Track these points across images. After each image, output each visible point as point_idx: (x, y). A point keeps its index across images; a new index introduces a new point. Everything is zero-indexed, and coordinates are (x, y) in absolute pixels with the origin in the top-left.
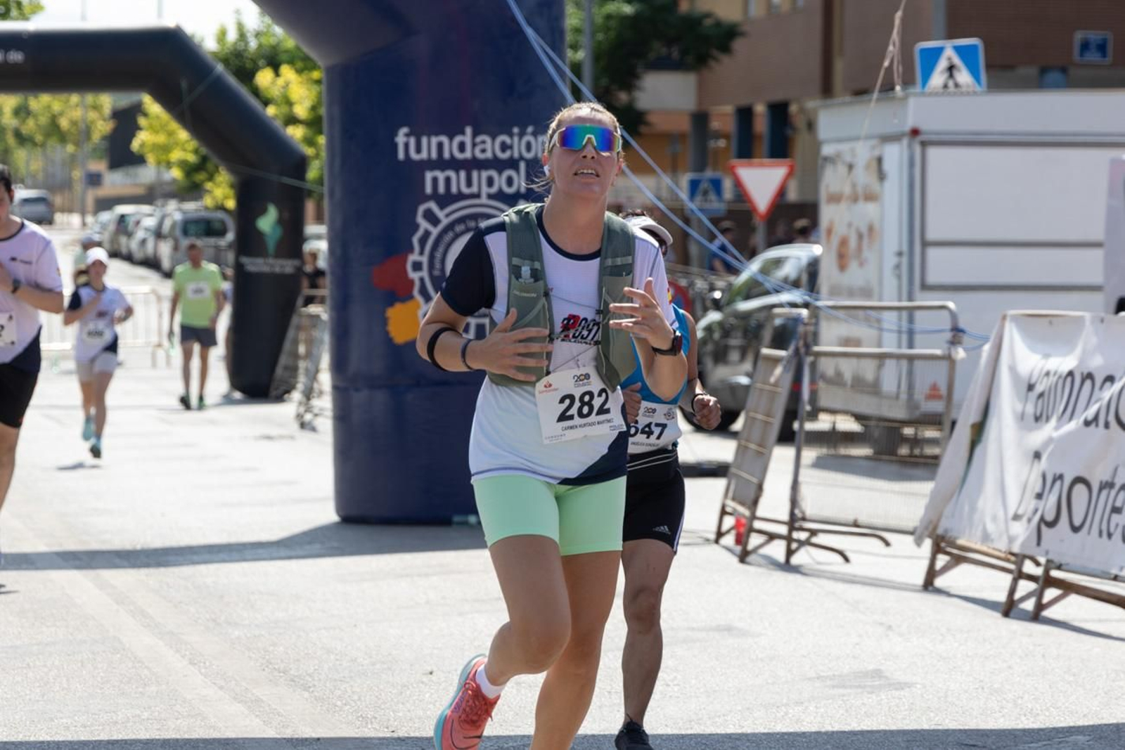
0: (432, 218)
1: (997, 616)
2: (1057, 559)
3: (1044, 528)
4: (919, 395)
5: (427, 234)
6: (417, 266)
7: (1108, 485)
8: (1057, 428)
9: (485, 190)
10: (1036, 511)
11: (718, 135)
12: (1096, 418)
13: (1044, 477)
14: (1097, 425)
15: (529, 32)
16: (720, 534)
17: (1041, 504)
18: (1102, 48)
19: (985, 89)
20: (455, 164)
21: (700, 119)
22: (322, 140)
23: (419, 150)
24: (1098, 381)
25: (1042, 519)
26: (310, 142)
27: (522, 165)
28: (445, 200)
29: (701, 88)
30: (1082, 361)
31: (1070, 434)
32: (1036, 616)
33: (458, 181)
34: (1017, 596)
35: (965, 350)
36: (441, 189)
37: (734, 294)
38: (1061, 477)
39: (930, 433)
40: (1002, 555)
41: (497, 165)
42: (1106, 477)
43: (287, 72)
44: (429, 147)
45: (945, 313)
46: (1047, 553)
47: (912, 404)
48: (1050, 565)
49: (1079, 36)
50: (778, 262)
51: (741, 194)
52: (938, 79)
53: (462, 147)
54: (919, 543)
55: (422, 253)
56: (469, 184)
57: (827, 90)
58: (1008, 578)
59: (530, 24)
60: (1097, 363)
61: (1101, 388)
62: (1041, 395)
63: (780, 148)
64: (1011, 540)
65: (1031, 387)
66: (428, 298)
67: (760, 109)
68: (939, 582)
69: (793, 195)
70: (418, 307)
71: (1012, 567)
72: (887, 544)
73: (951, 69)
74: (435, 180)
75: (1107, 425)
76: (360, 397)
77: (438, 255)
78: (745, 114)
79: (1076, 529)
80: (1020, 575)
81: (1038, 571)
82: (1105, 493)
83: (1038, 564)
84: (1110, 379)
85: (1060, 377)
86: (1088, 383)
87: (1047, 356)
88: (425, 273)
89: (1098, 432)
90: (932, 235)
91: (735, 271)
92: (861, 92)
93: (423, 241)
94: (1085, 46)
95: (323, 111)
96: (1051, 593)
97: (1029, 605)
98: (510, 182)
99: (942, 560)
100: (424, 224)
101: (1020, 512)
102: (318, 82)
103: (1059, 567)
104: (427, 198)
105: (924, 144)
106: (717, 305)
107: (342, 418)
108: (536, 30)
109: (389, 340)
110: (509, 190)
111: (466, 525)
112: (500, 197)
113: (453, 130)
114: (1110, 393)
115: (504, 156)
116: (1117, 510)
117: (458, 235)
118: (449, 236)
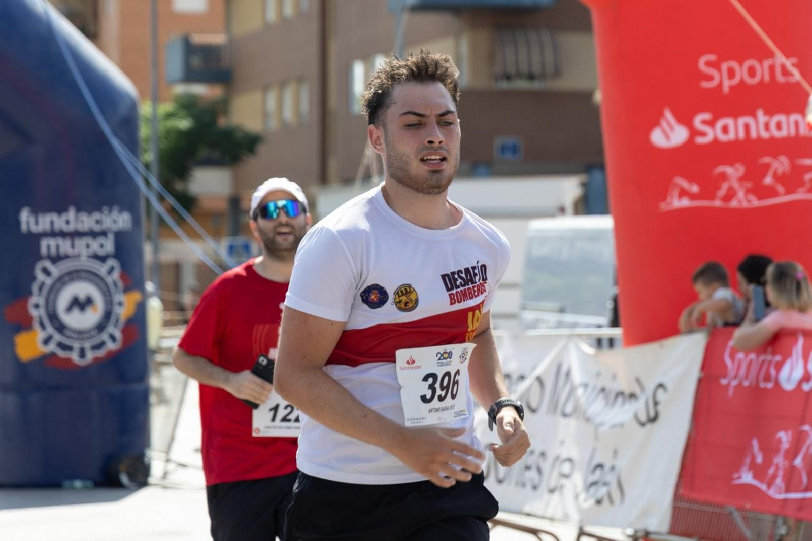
0: (46, 272)
5: (43, 283)
6: (37, 306)
15: (116, 143)
18: (514, 150)
20: (63, 234)
21: (235, 202)
23: (37, 223)
24: (515, 376)
27: (111, 237)
28: (56, 259)
29: (236, 181)
33: (65, 246)
41: (93, 234)
44: (45, 222)
49: (499, 141)
55: (40, 296)
56: (73, 247)
57: (324, 179)
59: (116, 134)
60: (513, 367)
66: (44, 328)
74: (49, 247)
77: (52, 297)
84: (522, 378)
88: (42, 311)
92: (347, 181)
93: (40, 289)
94: (503, 149)
98: (102, 246)
104: (40, 258)
109: (16, 358)
110: (101, 252)
111: (73, 488)
112: (96, 257)
113: (60, 209)
114: (522, 387)
115: (97, 228)
116: (528, 468)
117: (64, 284)
118: (59, 285)
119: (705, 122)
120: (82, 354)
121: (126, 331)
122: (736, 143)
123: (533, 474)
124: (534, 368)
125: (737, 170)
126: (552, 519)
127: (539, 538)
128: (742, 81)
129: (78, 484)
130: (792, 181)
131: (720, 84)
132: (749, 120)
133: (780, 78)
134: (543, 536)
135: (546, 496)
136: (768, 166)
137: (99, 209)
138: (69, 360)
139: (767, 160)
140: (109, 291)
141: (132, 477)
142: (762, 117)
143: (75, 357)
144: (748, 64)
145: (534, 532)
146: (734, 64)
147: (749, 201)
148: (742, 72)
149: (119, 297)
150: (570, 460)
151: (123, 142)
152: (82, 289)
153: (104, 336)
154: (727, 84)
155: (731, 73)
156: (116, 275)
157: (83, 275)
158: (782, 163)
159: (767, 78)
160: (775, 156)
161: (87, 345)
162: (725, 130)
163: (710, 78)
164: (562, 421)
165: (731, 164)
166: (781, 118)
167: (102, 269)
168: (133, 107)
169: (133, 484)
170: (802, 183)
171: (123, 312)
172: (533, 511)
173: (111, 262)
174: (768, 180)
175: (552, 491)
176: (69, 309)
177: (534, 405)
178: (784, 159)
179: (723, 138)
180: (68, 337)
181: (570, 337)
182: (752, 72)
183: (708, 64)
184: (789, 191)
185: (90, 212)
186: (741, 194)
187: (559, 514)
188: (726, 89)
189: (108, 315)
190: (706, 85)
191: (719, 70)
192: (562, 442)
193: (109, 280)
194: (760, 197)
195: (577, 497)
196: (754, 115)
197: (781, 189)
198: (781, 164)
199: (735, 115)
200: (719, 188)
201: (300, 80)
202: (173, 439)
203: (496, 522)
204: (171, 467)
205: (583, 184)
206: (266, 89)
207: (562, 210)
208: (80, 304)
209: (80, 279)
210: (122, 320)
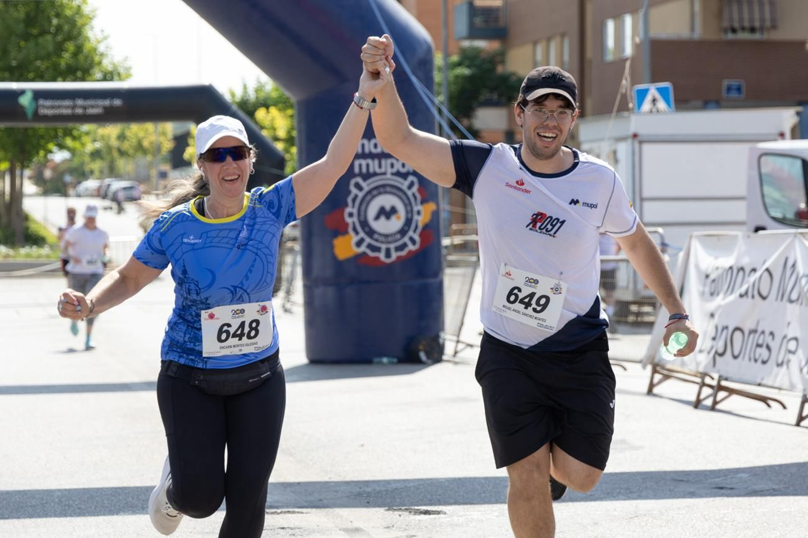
0: (359, 187)
1: (690, 409)
2: (725, 375)
3: (718, 358)
4: (640, 286)
5: (356, 196)
6: (351, 215)
7: (754, 331)
8: (724, 299)
9: (389, 170)
10: (712, 348)
12: (746, 293)
13: (717, 328)
14: (747, 297)
15: (414, 79)
17: (715, 343)
18: (739, 89)
19: (674, 110)
20: (371, 156)
21: (509, 134)
22: (294, 150)
24: (747, 270)
25: (716, 352)
26: (287, 151)
28: (367, 176)
30: (737, 260)
31: (731, 303)
32: (713, 408)
33: (374, 165)
34: (702, 396)
35: (670, 256)
36: (364, 170)
38: (727, 328)
39: (647, 309)
40: (693, 374)
42: (753, 327)
43: (273, 110)
45: (657, 235)
46: (718, 372)
47: (636, 291)
48: (721, 378)
49: (726, 83)
52: (647, 106)
53: (375, 146)
54: (644, 367)
55: (353, 206)
56: (380, 166)
58: (697, 387)
59: (414, 74)
60: (746, 262)
61: (749, 275)
62: (714, 281)
64: (698, 364)
65: (707, 276)
66: (357, 233)
68: (656, 390)
70: (351, 238)
71: (698, 380)
72: (625, 369)
73: (654, 101)
74: (360, 166)
75: (753, 297)
76: (319, 291)
77: (363, 207)
79: (735, 357)
80: (703, 384)
81: (714, 383)
82: (752, 336)
83: (713, 379)
84: (754, 270)
85: (724, 270)
86: (741, 273)
87: (716, 258)
88: (355, 219)
89: (748, 301)
90: (646, 194)
93: (354, 201)
94: (729, 89)
95: (295, 133)
96: (722, 395)
97: (709, 402)
99: (657, 377)
100: (354, 191)
101: (703, 348)
102: (292, 116)
103: (726, 379)
104: (355, 176)
105: (641, 142)
107: (309, 303)
108: (417, 77)
109: (334, 258)
111: (381, 363)
112: (398, 174)
113: (370, 137)
114: (754, 277)
116: (759, 346)
117: (373, 197)
118: (369, 197)
120: (388, 254)
121: (421, 235)
123: (763, 352)
124: (764, 262)
126: (780, 389)
127: (769, 406)
129: (385, 360)
134: (770, 402)
135: (776, 369)
138: (377, 258)
140: (410, 204)
141: (428, 354)
143: (382, 256)
145: (764, 399)
149: (418, 207)
150: (796, 339)
151: (421, 81)
152: (387, 200)
153: (406, 239)
156: (415, 189)
157: (388, 189)
161: (392, 246)
164: (790, 306)
168: (429, 51)
169: (431, 361)
171: (421, 220)
172: (764, 382)
173: (411, 179)
175: (779, 365)
176: (377, 218)
177: (764, 293)
180: (377, 240)
181: (795, 235)
187: (786, 385)
189: (408, 222)
192: (789, 324)
193: (410, 193)
195: (801, 370)
201: (563, 35)
202: (462, 324)
203: (731, 391)
204: (461, 346)
205: (798, 114)
206: (535, 43)
207: (782, 135)
208: (386, 213)
209: (386, 192)
210: (420, 226)
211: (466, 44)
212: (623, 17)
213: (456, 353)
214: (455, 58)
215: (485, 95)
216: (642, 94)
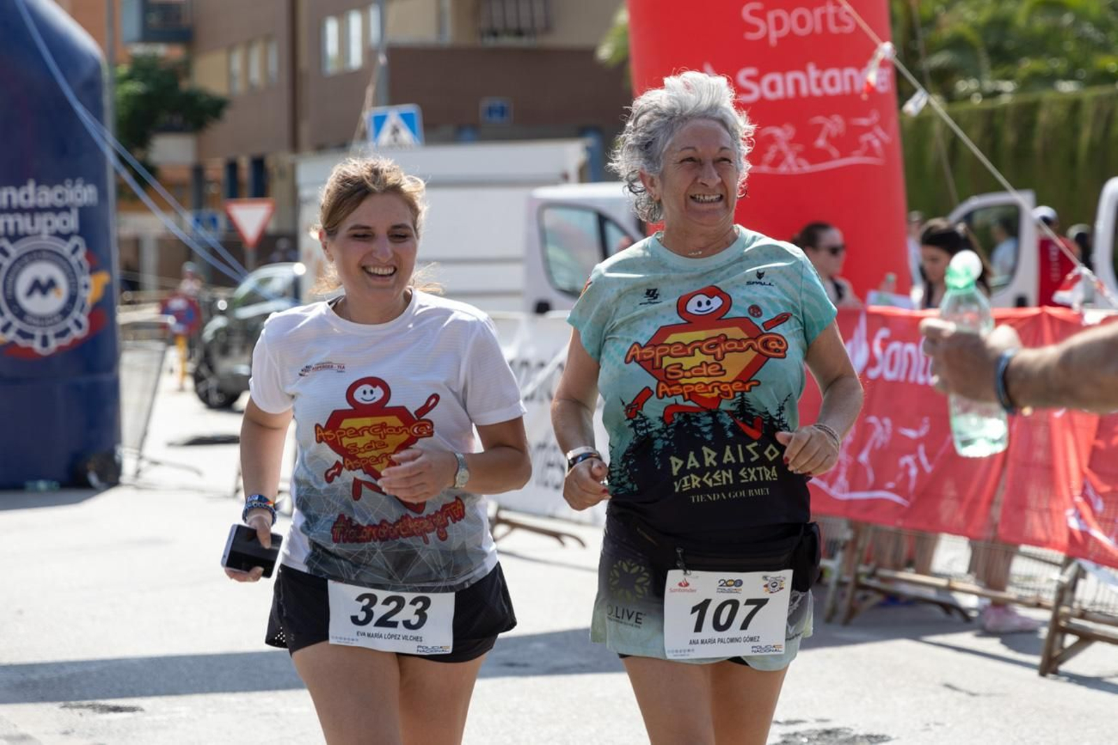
0: (4, 253)
9: (46, 230)
11: (211, 182)
12: (533, 395)
14: (534, 400)
15: (79, 108)
16: (237, 491)
18: (502, 111)
19: (424, 143)
20: (21, 210)
21: (198, 171)
24: (533, 365)
27: (75, 213)
28: (15, 237)
29: (200, 149)
30: (521, 351)
33: (24, 223)
36: (11, 228)
37: (234, 304)
41: (55, 210)
42: (541, 440)
48: (500, 508)
49: (486, 103)
50: (266, 281)
51: (233, 227)
52: (385, 137)
53: (27, 197)
56: (33, 224)
57: (295, 145)
59: (78, 99)
60: (531, 354)
61: (536, 371)
63: (260, 190)
66: (2, 314)
67: (244, 164)
69: (272, 227)
73: (395, 131)
74: (6, 223)
75: (541, 400)
77: (10, 280)
78: (232, 167)
82: (540, 453)
84: (542, 365)
86: (525, 368)
89: (534, 406)
91: (234, 284)
92: (321, 148)
94: (491, 111)
98: (65, 223)
103: (507, 509)
106: (222, 313)
110: (64, 230)
111: (36, 490)
112: (58, 235)
113: (19, 183)
114: (541, 375)
115: (59, 203)
116: (550, 465)
117: (23, 266)
118: (17, 266)
119: (749, 78)
120: (45, 342)
121: (91, 317)
122: (784, 101)
124: (555, 354)
125: (786, 132)
126: (578, 523)
127: (562, 543)
128: (791, 33)
129: (42, 485)
130: (846, 143)
131: (767, 37)
132: (799, 75)
133: (833, 28)
134: (567, 540)
136: (819, 127)
137: (62, 183)
138: (30, 350)
139: (819, 119)
140: (73, 273)
141: (102, 477)
142: (813, 72)
143: (36, 345)
144: (797, 12)
145: (557, 535)
146: (782, 13)
147: (799, 166)
148: (790, 22)
149: (84, 279)
152: (43, 270)
153: (69, 322)
154: (774, 35)
155: (779, 23)
156: (81, 254)
157: (45, 255)
158: (835, 123)
159: (819, 28)
160: (827, 115)
161: (50, 333)
162: (772, 86)
163: (755, 29)
165: (779, 125)
166: (834, 72)
167: (66, 248)
168: (97, 68)
169: (104, 484)
170: (857, 146)
171: (90, 295)
172: (557, 514)
173: (76, 240)
174: (821, 143)
176: (30, 293)
178: (838, 119)
179: (769, 95)
180: (30, 324)
182: (802, 21)
183: (753, 13)
184: (845, 154)
185: (51, 185)
186: (790, 158)
187: (585, 517)
188: (773, 40)
189: (72, 299)
190: (750, 36)
191: (765, 19)
193: (74, 260)
194: (812, 161)
196: (804, 69)
197: (834, 152)
198: (835, 125)
199: (783, 70)
200: (766, 152)
201: (268, 39)
202: (145, 434)
203: (513, 525)
204: (144, 464)
205: (588, 149)
206: (230, 49)
207: (565, 178)
208: (42, 287)
209: (41, 259)
210: (89, 303)
211: (139, 50)
212: (348, 15)
213: (138, 473)
214: (123, 70)
215: (164, 118)
216: (379, 121)
